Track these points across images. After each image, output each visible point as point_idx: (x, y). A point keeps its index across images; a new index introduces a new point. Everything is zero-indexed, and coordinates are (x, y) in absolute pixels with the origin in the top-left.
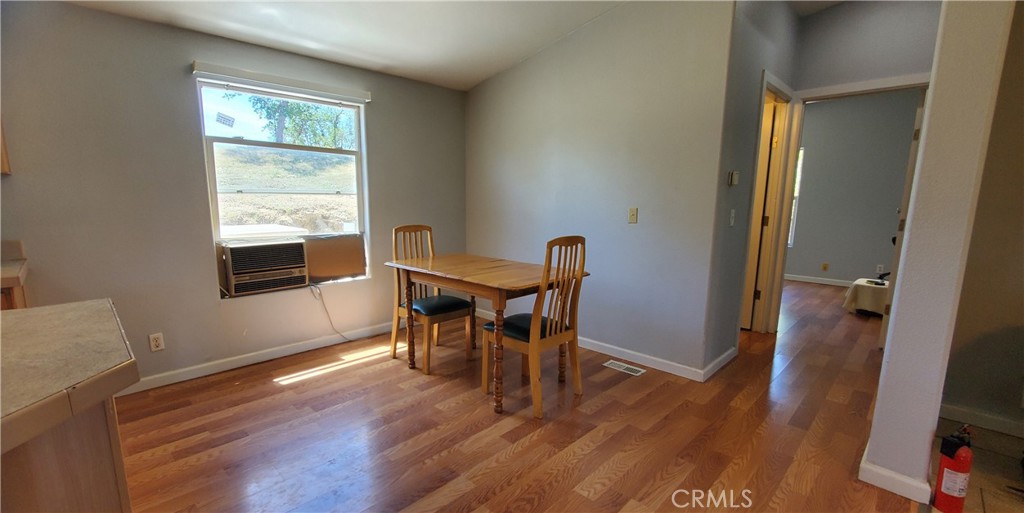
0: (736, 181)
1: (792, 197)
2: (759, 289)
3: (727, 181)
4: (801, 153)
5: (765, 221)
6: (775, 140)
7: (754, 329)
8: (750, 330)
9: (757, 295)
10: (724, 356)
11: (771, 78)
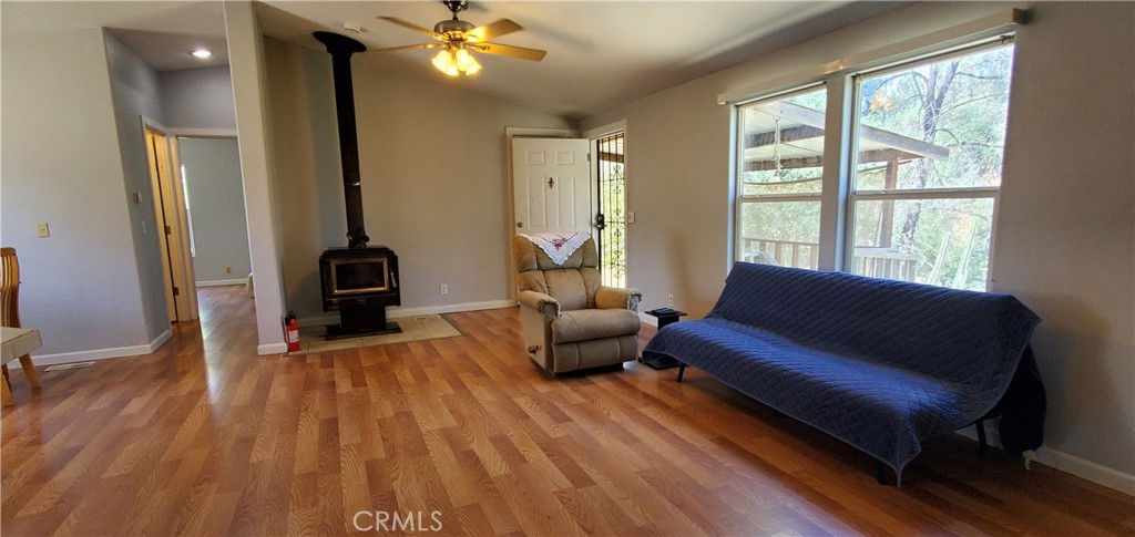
0: (141, 199)
1: (186, 210)
2: (176, 286)
3: (134, 199)
4: (183, 168)
5: (167, 230)
6: (159, 165)
7: (180, 320)
8: (177, 322)
9: (175, 291)
10: (163, 335)
11: (147, 120)
